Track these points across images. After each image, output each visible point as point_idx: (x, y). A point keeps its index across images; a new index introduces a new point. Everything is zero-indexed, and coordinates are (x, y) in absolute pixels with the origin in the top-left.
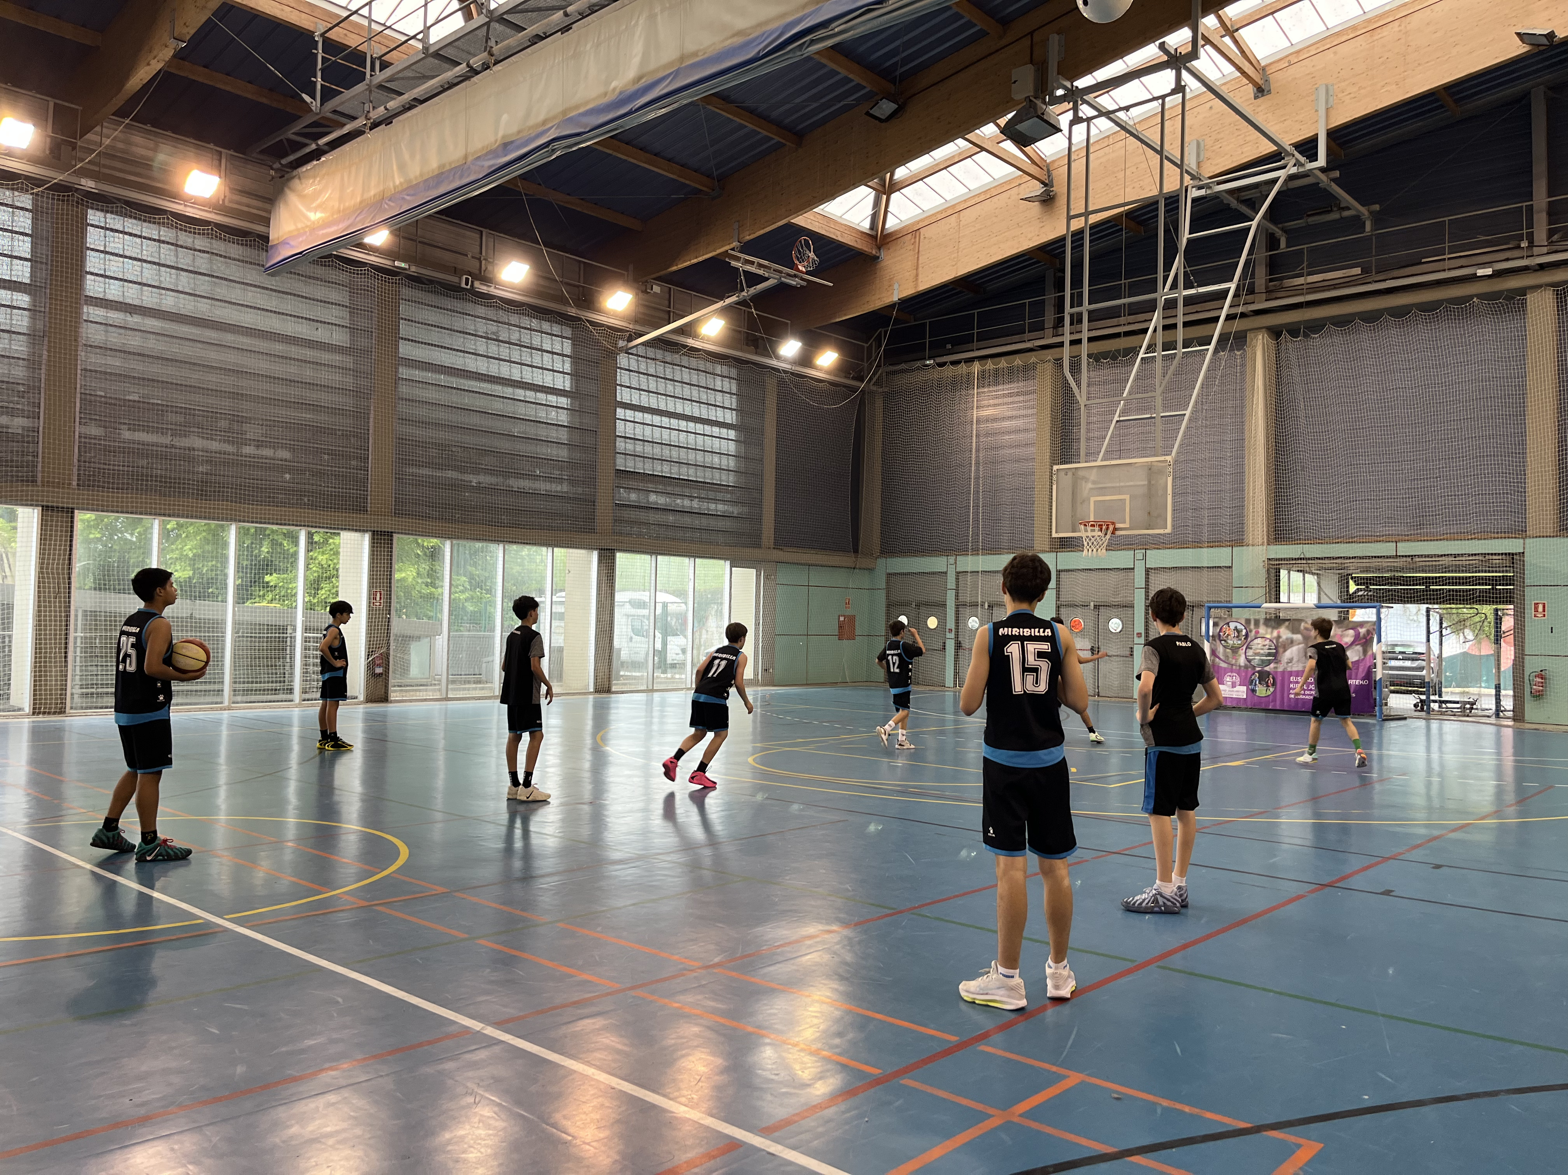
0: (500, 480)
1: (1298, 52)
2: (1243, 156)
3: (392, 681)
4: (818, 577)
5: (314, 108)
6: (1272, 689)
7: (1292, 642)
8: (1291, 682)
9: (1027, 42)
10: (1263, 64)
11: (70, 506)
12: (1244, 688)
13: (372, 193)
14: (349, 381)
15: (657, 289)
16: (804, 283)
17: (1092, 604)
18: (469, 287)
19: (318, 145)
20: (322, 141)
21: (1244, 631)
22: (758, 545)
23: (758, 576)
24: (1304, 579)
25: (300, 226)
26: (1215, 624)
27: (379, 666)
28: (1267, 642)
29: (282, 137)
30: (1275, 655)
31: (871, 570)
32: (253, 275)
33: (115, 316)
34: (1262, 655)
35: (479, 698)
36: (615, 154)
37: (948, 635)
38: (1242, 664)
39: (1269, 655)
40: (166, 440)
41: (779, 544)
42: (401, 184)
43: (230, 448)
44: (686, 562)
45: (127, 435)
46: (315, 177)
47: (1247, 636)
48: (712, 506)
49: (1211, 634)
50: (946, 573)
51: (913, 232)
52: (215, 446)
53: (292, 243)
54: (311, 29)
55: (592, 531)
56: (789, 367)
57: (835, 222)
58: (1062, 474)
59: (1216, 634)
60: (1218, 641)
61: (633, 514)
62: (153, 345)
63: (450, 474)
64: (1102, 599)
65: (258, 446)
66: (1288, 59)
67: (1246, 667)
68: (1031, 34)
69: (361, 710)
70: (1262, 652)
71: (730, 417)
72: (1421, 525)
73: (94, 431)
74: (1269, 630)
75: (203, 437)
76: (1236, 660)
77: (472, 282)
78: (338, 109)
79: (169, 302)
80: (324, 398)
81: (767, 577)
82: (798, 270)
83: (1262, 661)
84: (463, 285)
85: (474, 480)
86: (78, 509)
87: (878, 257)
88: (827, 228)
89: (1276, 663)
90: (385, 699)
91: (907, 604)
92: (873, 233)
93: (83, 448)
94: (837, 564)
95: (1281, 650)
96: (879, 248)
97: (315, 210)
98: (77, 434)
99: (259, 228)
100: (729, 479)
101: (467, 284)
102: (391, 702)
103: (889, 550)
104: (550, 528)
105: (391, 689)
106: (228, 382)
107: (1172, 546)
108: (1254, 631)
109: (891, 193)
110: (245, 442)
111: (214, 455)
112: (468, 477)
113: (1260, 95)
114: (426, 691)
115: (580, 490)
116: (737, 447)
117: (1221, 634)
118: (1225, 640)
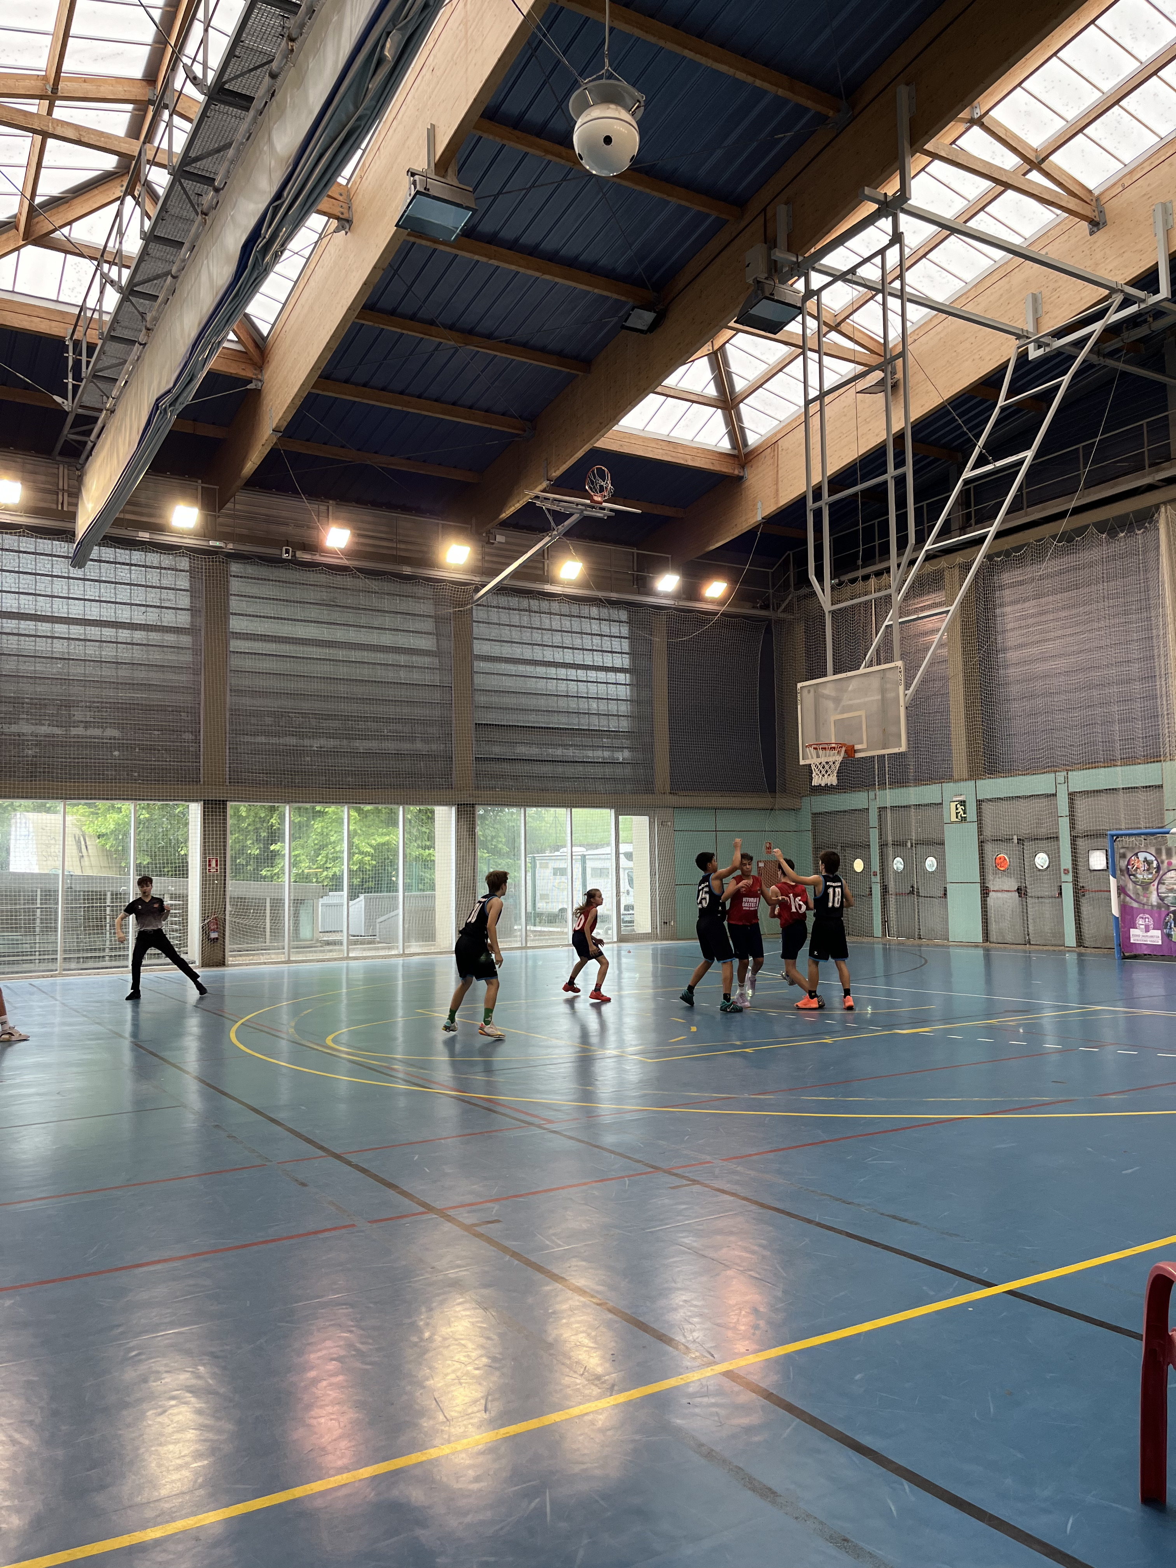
0: (345, 742)
1: (1131, 172)
3: (228, 947)
4: (726, 822)
5: (66, 408)
9: (760, 220)
10: (1096, 193)
15: (500, 538)
17: (1015, 837)
18: (290, 557)
21: (1155, 863)
22: (650, 791)
23: (651, 824)
26: (1122, 856)
27: (214, 930)
31: (796, 810)
32: (68, 568)
37: (873, 879)
38: (1155, 903)
41: (677, 788)
43: (58, 731)
44: (562, 812)
47: (1158, 868)
48: (593, 753)
49: (1118, 867)
50: (868, 809)
51: (772, 444)
52: (44, 729)
55: (450, 787)
59: (1124, 867)
60: (1127, 876)
61: (494, 767)
63: (293, 741)
65: (86, 727)
66: (1121, 182)
67: (1159, 906)
68: (765, 209)
71: (622, 661)
75: (32, 724)
76: (1148, 898)
77: (294, 552)
81: (662, 824)
82: (593, 501)
84: (285, 556)
85: (316, 744)
87: (742, 477)
88: (674, 454)
90: (222, 963)
92: (735, 452)
94: (747, 806)
96: (743, 467)
100: (624, 725)
101: (287, 554)
102: (228, 966)
104: (402, 787)
105: (227, 953)
107: (1102, 765)
108: (1166, 862)
109: (736, 407)
110: (76, 724)
111: (42, 738)
112: (307, 742)
113: (1095, 229)
114: (269, 954)
115: (434, 747)
116: (631, 690)
117: (1130, 867)
118: (1134, 875)
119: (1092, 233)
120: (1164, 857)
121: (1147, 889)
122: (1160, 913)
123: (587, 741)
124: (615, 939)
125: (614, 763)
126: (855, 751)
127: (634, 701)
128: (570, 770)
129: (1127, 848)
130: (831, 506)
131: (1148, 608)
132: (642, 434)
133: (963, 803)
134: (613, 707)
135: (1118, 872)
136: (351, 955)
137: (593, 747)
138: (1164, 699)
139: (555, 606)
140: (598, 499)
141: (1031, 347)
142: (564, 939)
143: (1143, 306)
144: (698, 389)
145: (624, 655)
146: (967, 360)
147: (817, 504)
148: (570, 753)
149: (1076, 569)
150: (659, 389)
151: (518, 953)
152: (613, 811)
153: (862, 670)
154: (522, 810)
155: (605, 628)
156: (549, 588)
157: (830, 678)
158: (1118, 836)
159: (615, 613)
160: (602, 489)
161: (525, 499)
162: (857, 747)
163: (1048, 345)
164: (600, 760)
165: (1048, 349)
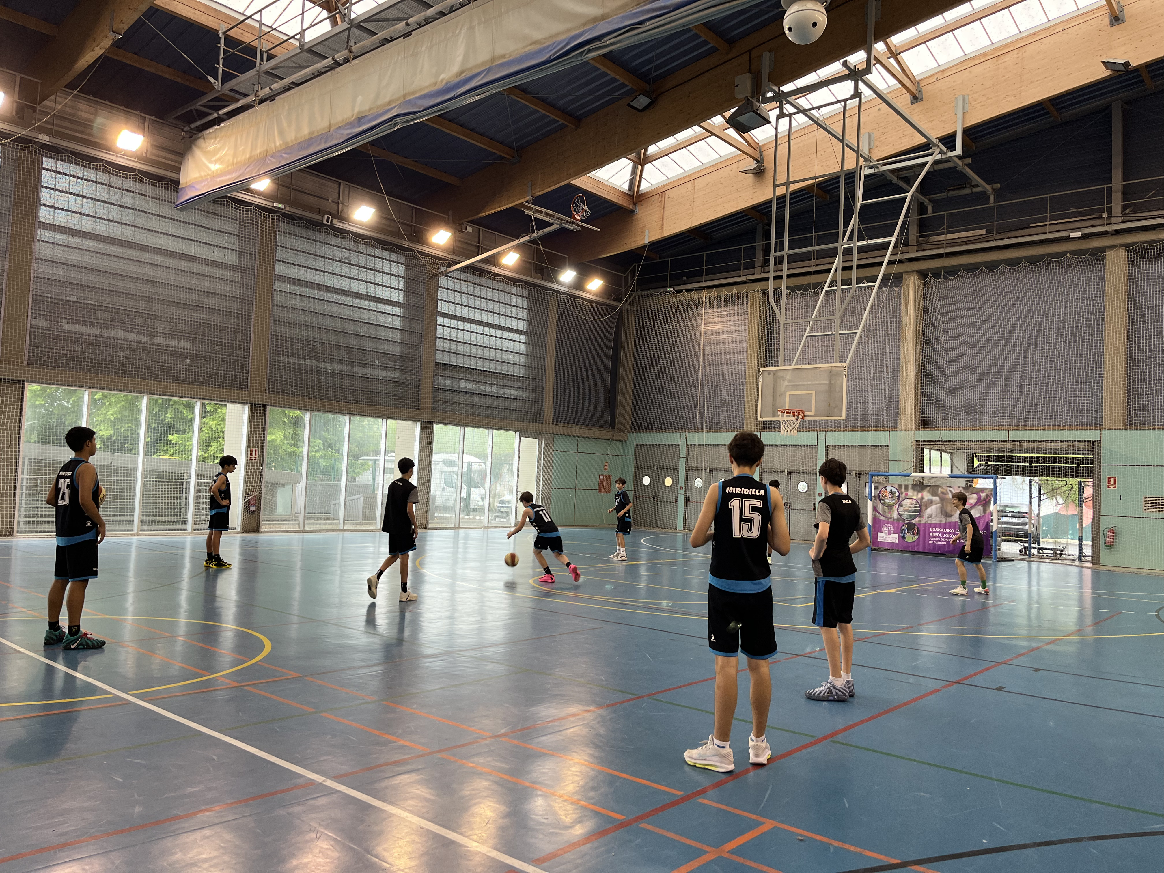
0: (349, 367)
1: (943, 71)
2: (902, 145)
3: (262, 517)
4: (584, 446)
5: (216, 87)
6: (917, 537)
7: (931, 502)
8: (931, 532)
9: (746, 57)
10: (918, 79)
11: (22, 379)
13: (258, 151)
14: (237, 291)
15: (469, 229)
16: (579, 228)
17: (786, 471)
18: (329, 223)
19: (218, 114)
20: (222, 112)
21: (897, 493)
22: (541, 422)
23: (540, 444)
24: (941, 456)
25: (203, 174)
26: (876, 488)
27: (253, 505)
29: (192, 108)
30: (919, 511)
31: (624, 441)
32: (166, 210)
33: (61, 238)
34: (910, 511)
35: (328, 531)
36: (441, 128)
37: (680, 491)
39: (915, 511)
40: (96, 331)
41: (556, 421)
42: (280, 145)
43: (144, 339)
44: (486, 432)
45: (66, 327)
46: (215, 138)
47: (899, 497)
48: (507, 391)
49: (873, 495)
50: (679, 445)
51: (660, 193)
52: (133, 336)
53: (197, 187)
54: (216, 28)
55: (417, 408)
56: (567, 290)
57: (603, 184)
58: (766, 374)
59: (877, 495)
60: (878, 500)
61: (449, 396)
62: (88, 260)
63: (311, 362)
64: (794, 467)
65: (166, 338)
66: (935, 76)
67: (898, 520)
68: (750, 51)
69: (239, 538)
70: (910, 509)
71: (522, 326)
72: (1025, 419)
73: (42, 323)
75: (124, 330)
76: (891, 515)
77: (332, 220)
78: (234, 88)
79: (102, 228)
80: (217, 303)
81: (546, 446)
82: (575, 218)
83: (910, 515)
84: (325, 222)
85: (329, 367)
86: (28, 381)
87: (634, 211)
89: (920, 517)
90: (256, 530)
91: (650, 468)
92: (631, 193)
93: (34, 336)
94: (598, 436)
95: (923, 508)
96: (635, 204)
97: (215, 162)
98: (29, 325)
99: (172, 175)
100: (520, 372)
101: (328, 221)
102: (261, 533)
103: (638, 426)
104: (386, 405)
105: (262, 522)
106: (144, 289)
108: (904, 493)
109: (643, 166)
110: (157, 335)
111: (132, 343)
112: (324, 365)
113: (915, 101)
114: (288, 524)
115: (408, 377)
116: (526, 348)
117: (881, 495)
118: (883, 500)
119: (912, 103)
121: (891, 509)
122: (898, 524)
127: (528, 356)
129: (880, 483)
134: (517, 359)
136: (345, 528)
140: (578, 217)
143: (944, 156)
145: (524, 322)
147: (780, 253)
154: (462, 428)
162: (807, 413)
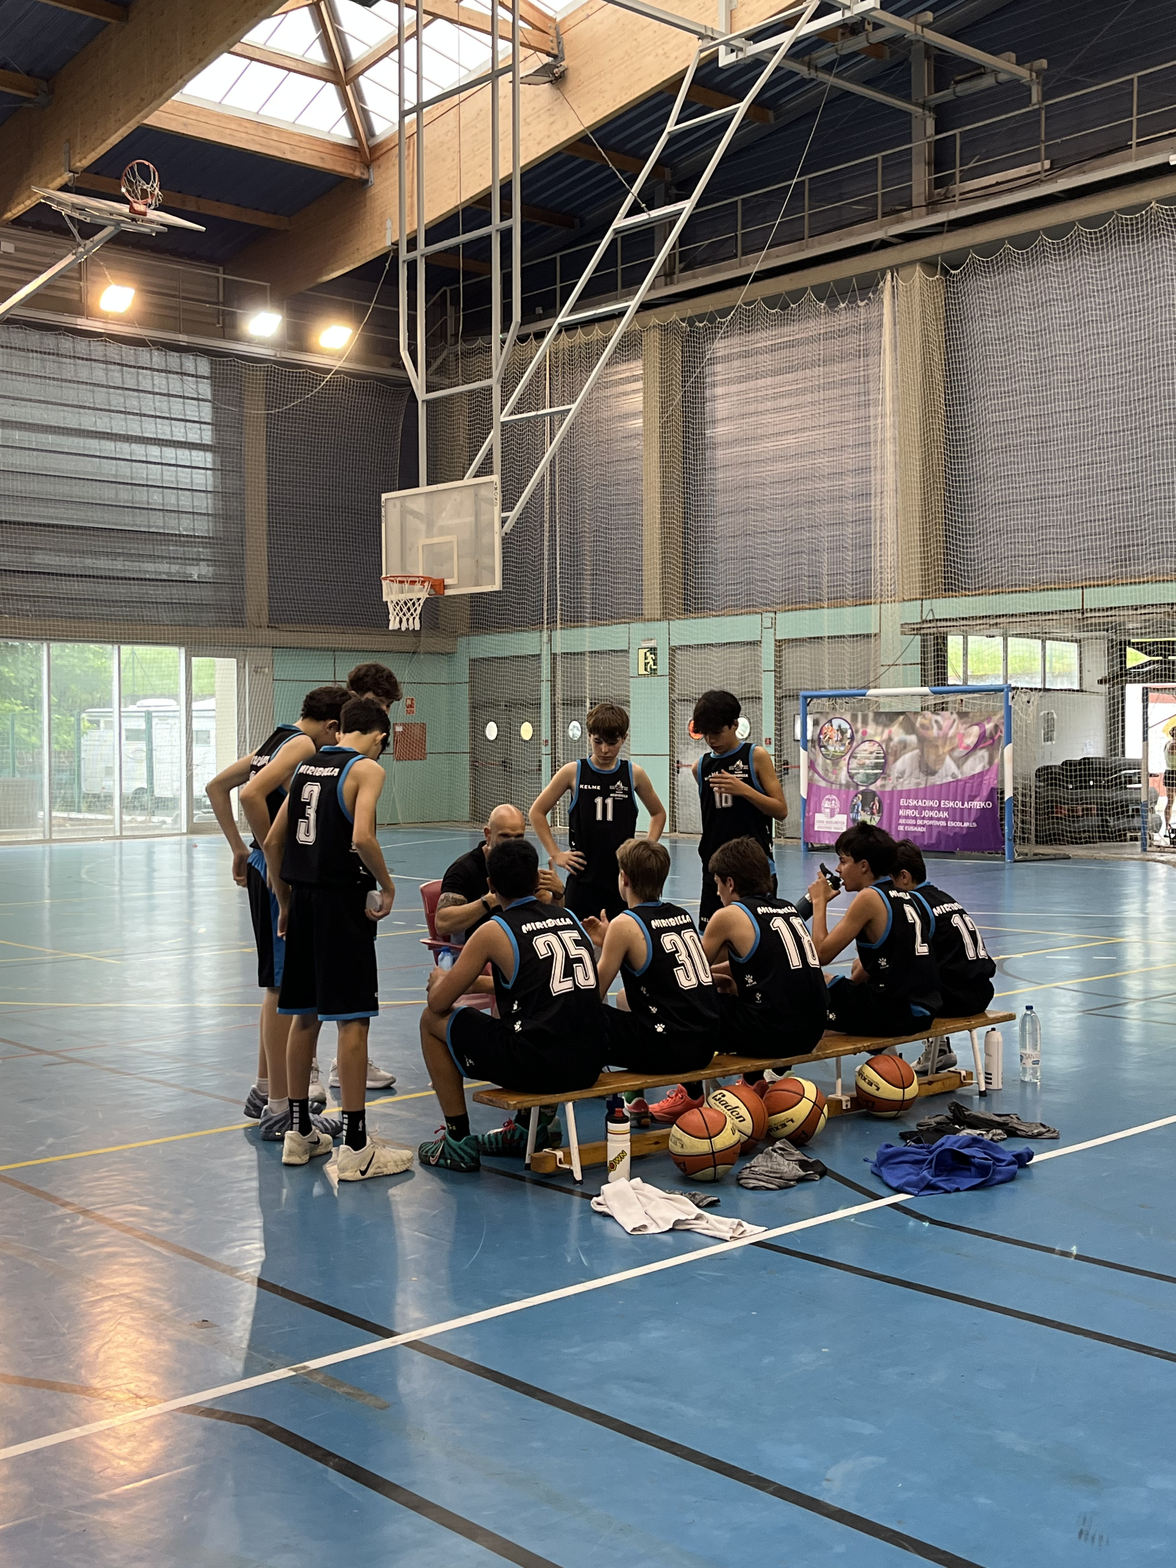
7: (904, 746)
8: (900, 807)
12: (844, 818)
16: (163, 229)
21: (849, 731)
22: (238, 623)
23: (240, 669)
26: (816, 723)
28: (876, 748)
30: (883, 766)
34: (868, 767)
37: (544, 745)
38: (844, 782)
39: (876, 766)
41: (278, 620)
44: (104, 650)
47: (852, 738)
49: (809, 737)
50: (539, 655)
57: (280, 131)
59: (816, 738)
60: (817, 748)
67: (848, 786)
70: (867, 762)
71: (202, 433)
74: (880, 729)
76: (837, 775)
81: (257, 670)
82: (137, 211)
83: (867, 775)
87: (366, 182)
88: (264, 141)
89: (884, 778)
91: (495, 704)
95: (891, 759)
96: (367, 166)
100: (202, 527)
107: (807, 606)
108: (861, 731)
109: (353, 81)
116: (214, 476)
117: (822, 737)
118: (825, 747)
120: (859, 725)
121: (838, 764)
123: (148, 549)
124: (184, 830)
125: (187, 581)
126: (445, 587)
127: (220, 493)
128: (120, 591)
129: (821, 713)
130: (428, 258)
131: (867, 405)
132: (217, 109)
133: (653, 650)
134: (186, 501)
135: (809, 744)
137: (153, 558)
138: (878, 523)
139: (97, 349)
140: (140, 207)
141: (722, 49)
142: (107, 830)
143: (848, 14)
144: (296, 51)
145: (203, 426)
146: (649, 54)
147: (412, 255)
148: (119, 566)
149: (791, 345)
150: (237, 48)
151: (39, 847)
152: (183, 650)
153: (468, 481)
154: (45, 645)
155: (175, 384)
156: (83, 323)
157: (424, 488)
158: (812, 697)
159: (189, 363)
160: (145, 194)
161: (34, 199)
162: (448, 582)
163: (741, 50)
164: (164, 577)
165: (741, 55)
